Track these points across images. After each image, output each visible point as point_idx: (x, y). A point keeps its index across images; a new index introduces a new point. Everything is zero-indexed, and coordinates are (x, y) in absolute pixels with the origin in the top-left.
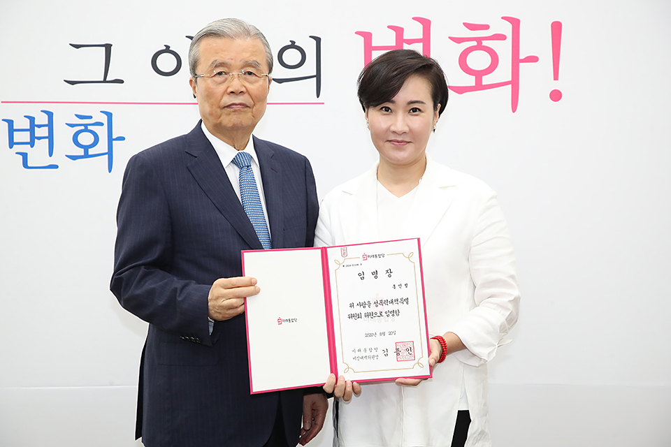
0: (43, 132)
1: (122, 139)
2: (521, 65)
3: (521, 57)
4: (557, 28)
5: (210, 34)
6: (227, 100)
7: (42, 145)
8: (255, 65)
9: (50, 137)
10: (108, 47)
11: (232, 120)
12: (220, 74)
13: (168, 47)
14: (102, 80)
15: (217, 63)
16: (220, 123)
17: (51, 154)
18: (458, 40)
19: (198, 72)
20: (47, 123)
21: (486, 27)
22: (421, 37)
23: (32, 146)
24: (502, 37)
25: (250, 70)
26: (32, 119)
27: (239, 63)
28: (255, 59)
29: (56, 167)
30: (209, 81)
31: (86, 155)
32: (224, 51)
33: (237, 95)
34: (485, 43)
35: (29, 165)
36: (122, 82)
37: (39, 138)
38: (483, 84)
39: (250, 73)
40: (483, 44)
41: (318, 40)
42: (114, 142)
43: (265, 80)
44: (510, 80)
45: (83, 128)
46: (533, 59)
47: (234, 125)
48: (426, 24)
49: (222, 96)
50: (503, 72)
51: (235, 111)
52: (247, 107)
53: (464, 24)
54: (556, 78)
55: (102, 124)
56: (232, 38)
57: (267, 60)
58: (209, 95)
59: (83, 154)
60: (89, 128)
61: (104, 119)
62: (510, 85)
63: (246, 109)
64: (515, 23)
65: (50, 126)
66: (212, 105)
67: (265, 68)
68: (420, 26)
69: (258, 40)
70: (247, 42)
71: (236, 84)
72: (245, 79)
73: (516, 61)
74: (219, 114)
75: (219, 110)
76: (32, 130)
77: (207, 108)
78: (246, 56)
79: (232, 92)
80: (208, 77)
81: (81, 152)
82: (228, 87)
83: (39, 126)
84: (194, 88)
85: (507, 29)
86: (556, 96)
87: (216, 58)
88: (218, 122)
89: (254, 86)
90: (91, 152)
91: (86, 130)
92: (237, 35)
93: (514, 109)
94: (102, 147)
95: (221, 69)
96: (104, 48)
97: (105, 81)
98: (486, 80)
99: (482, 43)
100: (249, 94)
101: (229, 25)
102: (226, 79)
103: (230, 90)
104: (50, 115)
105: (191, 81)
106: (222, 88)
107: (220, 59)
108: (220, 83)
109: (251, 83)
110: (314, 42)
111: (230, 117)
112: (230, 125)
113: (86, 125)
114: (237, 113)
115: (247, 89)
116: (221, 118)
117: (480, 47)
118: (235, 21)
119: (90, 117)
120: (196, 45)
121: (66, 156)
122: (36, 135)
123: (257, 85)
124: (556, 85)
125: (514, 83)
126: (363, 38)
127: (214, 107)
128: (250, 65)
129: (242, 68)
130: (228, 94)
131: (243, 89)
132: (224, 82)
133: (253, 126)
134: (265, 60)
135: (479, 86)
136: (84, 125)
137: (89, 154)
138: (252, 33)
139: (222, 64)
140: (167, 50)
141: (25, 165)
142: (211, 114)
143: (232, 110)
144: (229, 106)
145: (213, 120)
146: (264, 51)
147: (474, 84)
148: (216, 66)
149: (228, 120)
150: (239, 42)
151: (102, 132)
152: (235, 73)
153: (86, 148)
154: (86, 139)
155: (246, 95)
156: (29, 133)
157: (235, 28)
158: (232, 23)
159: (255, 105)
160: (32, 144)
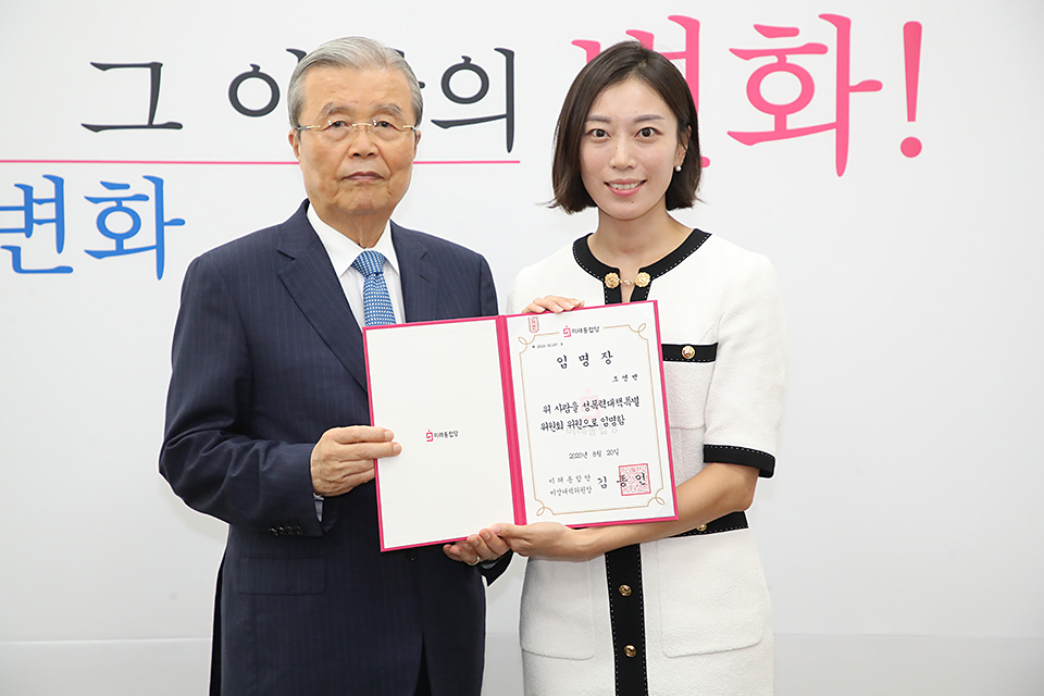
0: (47, 211)
1: (180, 222)
2: (852, 95)
3: (853, 82)
4: (913, 33)
5: (323, 61)
6: (350, 167)
7: (45, 234)
8: (393, 111)
9: (59, 221)
10: (156, 69)
11: (356, 199)
12: (336, 125)
13: (256, 68)
14: (146, 123)
15: (333, 107)
16: (337, 204)
17: (60, 249)
18: (746, 55)
19: (303, 121)
20: (53, 196)
21: (793, 32)
22: (684, 49)
23: (28, 236)
24: (820, 49)
25: (385, 119)
26: (28, 190)
27: (369, 108)
28: (393, 101)
29: (69, 270)
30: (320, 136)
31: (120, 251)
32: (344, 89)
33: (364, 158)
34: (791, 59)
35: (23, 267)
36: (179, 126)
37: (40, 222)
38: (788, 128)
39: (385, 124)
40: (788, 61)
41: (509, 55)
42: (165, 228)
43: (408, 135)
44: (834, 120)
45: (114, 204)
46: (873, 86)
47: (359, 206)
48: (691, 27)
49: (341, 161)
50: (822, 108)
51: (360, 185)
52: (380, 177)
53: (757, 27)
54: (912, 117)
55: (146, 198)
56: (358, 68)
57: (413, 104)
58: (319, 158)
59: (113, 248)
60: (125, 204)
61: (149, 189)
62: (834, 131)
63: (377, 181)
64: (842, 25)
65: (59, 200)
66: (323, 176)
67: (409, 116)
68: (682, 31)
69: (400, 72)
70: (381, 75)
71: (362, 142)
72: (377, 133)
73: (844, 89)
74: (335, 189)
75: (334, 182)
76: (27, 209)
77: (316, 180)
78: (379, 97)
79: (356, 155)
80: (318, 130)
81: (111, 245)
82: (349, 147)
83: (40, 202)
84: (296, 148)
85: (828, 35)
86: (911, 147)
87: (331, 100)
88: (334, 201)
89: (391, 145)
90: (128, 244)
91: (120, 208)
92: (365, 65)
93: (841, 170)
94: (147, 236)
95: (339, 118)
96: (149, 70)
97: (151, 126)
98: (793, 121)
99: (785, 59)
100: (383, 158)
101: (352, 47)
102: (347, 133)
103: (354, 150)
104: (59, 183)
105: (291, 136)
106: (341, 147)
107: (338, 99)
108: (338, 140)
109: (387, 139)
110: (503, 58)
111: (353, 193)
112: (352, 206)
113: (119, 200)
114: (363, 188)
115: (379, 150)
116: (338, 195)
117: (782, 66)
118: (362, 41)
119: (127, 187)
120: (299, 79)
121: (86, 251)
122: (35, 217)
123: (397, 143)
124: (912, 130)
125: (841, 126)
126: (585, 52)
127: (327, 178)
128: (385, 111)
129: (373, 115)
130: (350, 158)
131: (374, 150)
132: (343, 138)
133: (390, 208)
134: (409, 103)
135: (781, 132)
136: (115, 199)
137: (125, 247)
138: (389, 61)
139: (340, 110)
140: (256, 72)
141: (17, 267)
142: (323, 189)
143: (355, 182)
144: (350, 177)
145: (325, 200)
146: (408, 89)
147: (773, 129)
148: (331, 113)
149: (351, 198)
150: (366, 74)
151: (146, 211)
152: (361, 124)
153: (120, 238)
154: (119, 222)
155: (379, 159)
156: (23, 212)
157: (361, 53)
158: (358, 44)
159: (392, 175)
160: (28, 231)
